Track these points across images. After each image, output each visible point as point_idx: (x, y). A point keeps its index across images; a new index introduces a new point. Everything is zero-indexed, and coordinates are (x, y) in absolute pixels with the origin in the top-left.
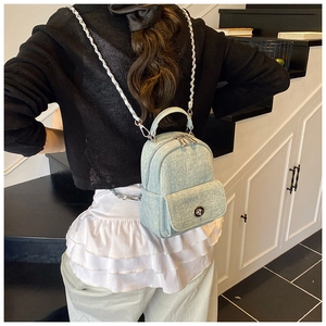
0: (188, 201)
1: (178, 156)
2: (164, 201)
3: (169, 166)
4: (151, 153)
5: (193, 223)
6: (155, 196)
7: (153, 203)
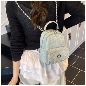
0: (55, 52)
1: (53, 37)
2: (47, 51)
3: (49, 40)
4: (44, 35)
5: (57, 60)
6: (44, 50)
7: (43, 52)
